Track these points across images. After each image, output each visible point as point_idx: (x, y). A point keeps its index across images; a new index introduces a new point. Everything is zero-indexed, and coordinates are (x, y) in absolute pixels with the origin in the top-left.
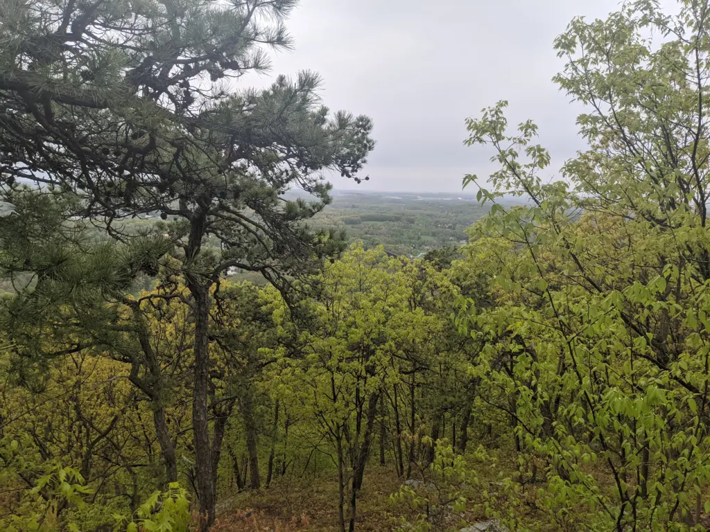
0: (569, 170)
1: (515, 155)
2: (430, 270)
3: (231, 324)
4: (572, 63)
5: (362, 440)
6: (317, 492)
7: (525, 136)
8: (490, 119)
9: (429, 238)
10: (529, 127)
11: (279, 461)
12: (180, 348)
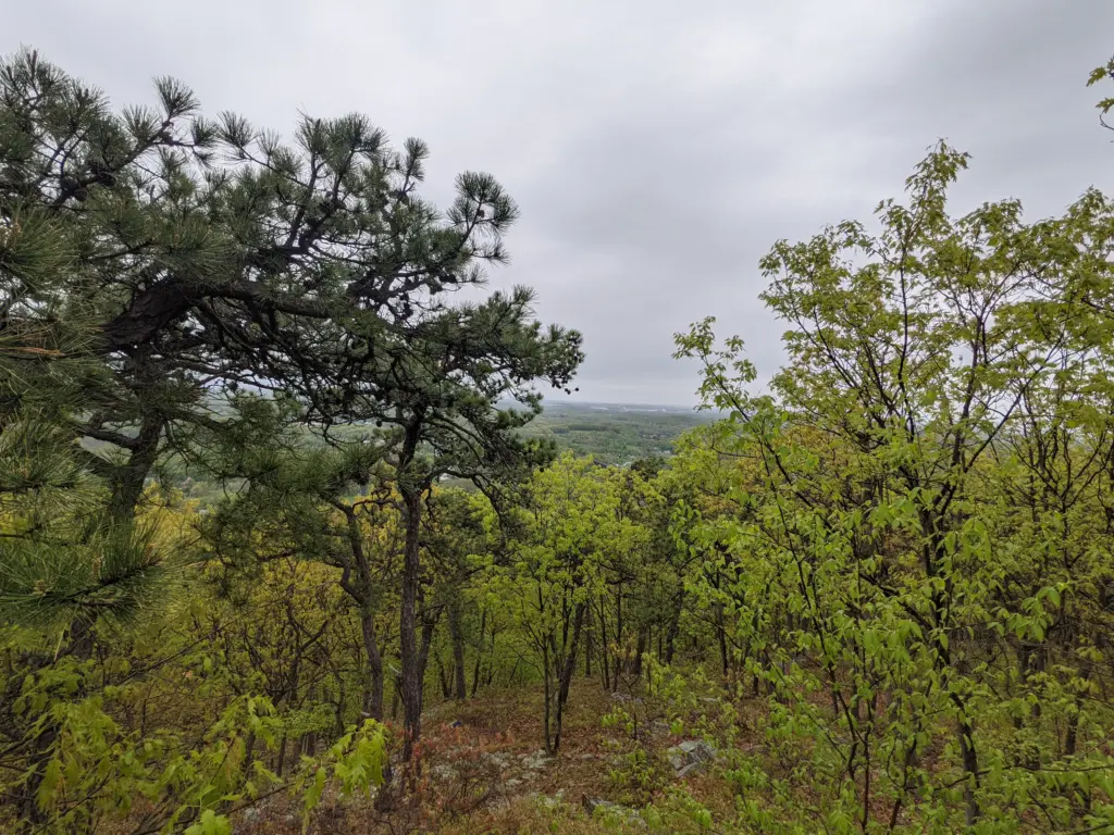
0: (777, 384)
1: (723, 369)
2: (637, 479)
3: (441, 531)
4: (777, 283)
5: (568, 651)
6: (523, 703)
7: (732, 351)
8: (698, 334)
9: (635, 448)
10: (735, 343)
11: (485, 669)
12: (391, 553)
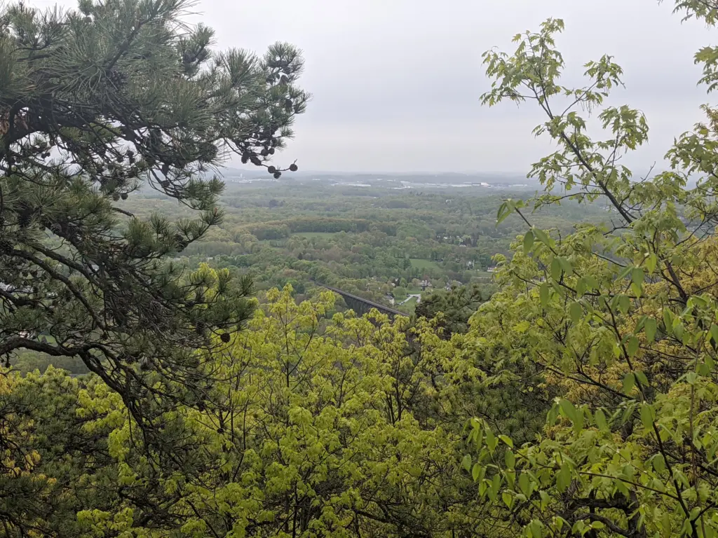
0: (684, 156)
1: (579, 124)
2: (427, 335)
7: (600, 86)
8: (530, 54)
9: (428, 265)
10: (605, 70)
